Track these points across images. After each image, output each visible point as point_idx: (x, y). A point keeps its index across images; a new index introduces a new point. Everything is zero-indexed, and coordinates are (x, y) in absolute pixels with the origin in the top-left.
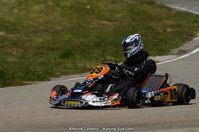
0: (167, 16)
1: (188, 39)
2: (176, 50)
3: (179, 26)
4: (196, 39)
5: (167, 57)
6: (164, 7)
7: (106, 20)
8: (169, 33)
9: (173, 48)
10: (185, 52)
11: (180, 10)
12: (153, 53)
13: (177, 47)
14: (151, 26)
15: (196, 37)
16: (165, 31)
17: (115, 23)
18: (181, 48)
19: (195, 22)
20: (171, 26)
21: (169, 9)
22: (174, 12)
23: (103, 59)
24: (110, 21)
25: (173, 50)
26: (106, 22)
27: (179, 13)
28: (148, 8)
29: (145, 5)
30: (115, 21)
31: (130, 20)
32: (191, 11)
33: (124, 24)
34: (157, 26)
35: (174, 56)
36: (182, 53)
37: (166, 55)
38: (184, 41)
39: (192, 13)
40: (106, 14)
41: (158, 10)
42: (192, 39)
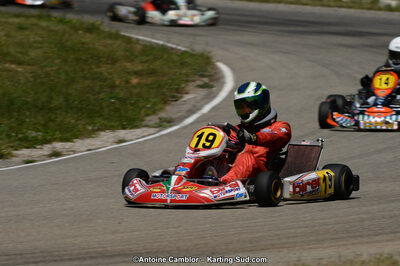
0: (128, 53)
1: (173, 97)
2: (154, 119)
3: (152, 73)
4: (187, 97)
5: (138, 132)
6: (117, 36)
7: (12, 62)
8: (135, 87)
9: (148, 115)
10: (170, 122)
11: (150, 42)
12: (113, 124)
13: (154, 112)
14: (101, 73)
15: (187, 93)
16: (128, 82)
17: (29, 67)
18: (163, 115)
19: (183, 64)
20: (137, 74)
21: (129, 40)
22: (139, 47)
23: (20, 136)
24: (20, 63)
25: (148, 118)
26: (13, 66)
27: (149, 49)
28: (88, 38)
29: (80, 32)
30: (29, 65)
31: (57, 61)
32: (169, 45)
33: (48, 69)
34: (110, 74)
35: (152, 130)
36: (165, 123)
37: (137, 127)
38: (165, 102)
39: (172, 49)
40: (12, 50)
41: (109, 42)
42: (181, 97)
